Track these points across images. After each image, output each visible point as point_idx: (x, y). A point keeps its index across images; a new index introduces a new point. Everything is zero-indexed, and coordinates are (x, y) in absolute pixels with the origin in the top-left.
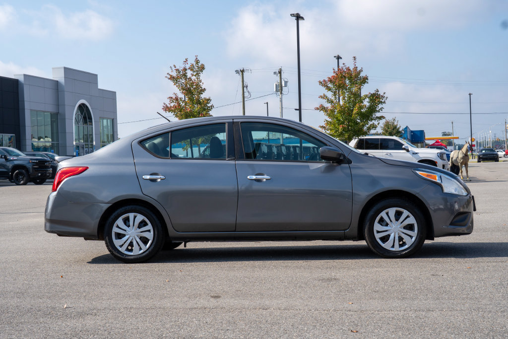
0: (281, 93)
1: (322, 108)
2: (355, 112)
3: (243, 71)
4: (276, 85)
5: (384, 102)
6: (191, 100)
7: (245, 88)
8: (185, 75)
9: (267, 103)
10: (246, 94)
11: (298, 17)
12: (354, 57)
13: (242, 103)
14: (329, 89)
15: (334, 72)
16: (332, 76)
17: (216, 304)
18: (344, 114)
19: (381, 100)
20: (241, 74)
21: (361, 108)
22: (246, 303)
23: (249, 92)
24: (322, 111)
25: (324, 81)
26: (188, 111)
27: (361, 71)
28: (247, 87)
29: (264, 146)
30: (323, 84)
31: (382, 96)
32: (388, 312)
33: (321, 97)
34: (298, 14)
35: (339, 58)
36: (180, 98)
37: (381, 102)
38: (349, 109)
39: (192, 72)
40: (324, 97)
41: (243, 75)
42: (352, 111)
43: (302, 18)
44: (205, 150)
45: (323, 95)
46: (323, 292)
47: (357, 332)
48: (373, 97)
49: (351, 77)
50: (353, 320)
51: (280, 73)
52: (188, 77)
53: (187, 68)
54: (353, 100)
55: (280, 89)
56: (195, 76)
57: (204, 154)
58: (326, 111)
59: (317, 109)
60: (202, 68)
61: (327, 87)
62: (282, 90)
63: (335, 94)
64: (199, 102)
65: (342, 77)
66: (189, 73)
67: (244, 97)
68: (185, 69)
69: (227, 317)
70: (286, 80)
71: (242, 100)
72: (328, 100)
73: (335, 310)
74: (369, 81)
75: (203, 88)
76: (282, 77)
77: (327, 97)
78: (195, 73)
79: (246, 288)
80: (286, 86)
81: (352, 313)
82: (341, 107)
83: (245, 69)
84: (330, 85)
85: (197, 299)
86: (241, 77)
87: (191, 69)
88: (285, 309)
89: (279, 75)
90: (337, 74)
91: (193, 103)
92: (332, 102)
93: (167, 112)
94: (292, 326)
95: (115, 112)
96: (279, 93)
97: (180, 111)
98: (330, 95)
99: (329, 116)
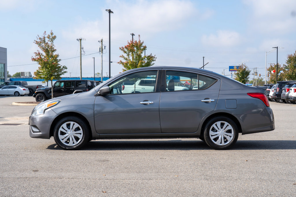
0: (102, 53)
1: (121, 63)
2: (139, 65)
3: (81, 40)
4: (99, 48)
5: (155, 60)
6: (48, 55)
7: (82, 49)
8: (44, 41)
9: (94, 58)
10: (82, 52)
11: (110, 12)
12: (139, 35)
13: (80, 58)
14: (125, 52)
15: (128, 43)
16: (127, 45)
17: (34, 175)
18: (133, 66)
19: (153, 59)
20: (80, 41)
21: (142, 63)
22: (51, 175)
23: (84, 51)
24: (121, 64)
25: (122, 47)
26: (46, 61)
27: (143, 43)
28: (83, 48)
29: (89, 82)
30: (122, 49)
31: (154, 57)
32: (128, 180)
33: (121, 57)
34: (110, 10)
35: (133, 35)
36: (41, 54)
37: (153, 60)
38: (136, 64)
39: (48, 39)
40: (122, 56)
41: (81, 41)
42: (138, 64)
43: (112, 12)
44: (56, 83)
45: (121, 55)
46: (98, 168)
47: (106, 192)
48: (149, 57)
49: (137, 46)
50: (107, 185)
51: (102, 41)
52: (46, 42)
53: (46, 37)
54: (138, 59)
55: (101, 50)
56: (50, 41)
57: (55, 85)
58: (123, 64)
59: (119, 63)
60: (54, 38)
61: (124, 51)
62: (102, 51)
63: (128, 55)
64: (52, 56)
65: (132, 46)
66: (47, 40)
67: (81, 54)
68: (45, 38)
69: (36, 183)
70: (105, 45)
71: (80, 56)
72: (124, 58)
73: (99, 179)
74: (147, 48)
75: (55, 49)
76: (103, 44)
77: (124, 57)
78: (50, 40)
79: (55, 166)
80: (105, 49)
81: (108, 181)
82: (131, 62)
83: (82, 38)
84: (126, 50)
85: (24, 172)
86: (80, 43)
87: (49, 37)
88: (72, 178)
89: (101, 42)
90: (130, 44)
91: (49, 57)
92: (126, 59)
93: (34, 61)
94: (71, 189)
95: (6, 60)
96: (101, 52)
97: (41, 61)
98: (125, 55)
99: (125, 66)
